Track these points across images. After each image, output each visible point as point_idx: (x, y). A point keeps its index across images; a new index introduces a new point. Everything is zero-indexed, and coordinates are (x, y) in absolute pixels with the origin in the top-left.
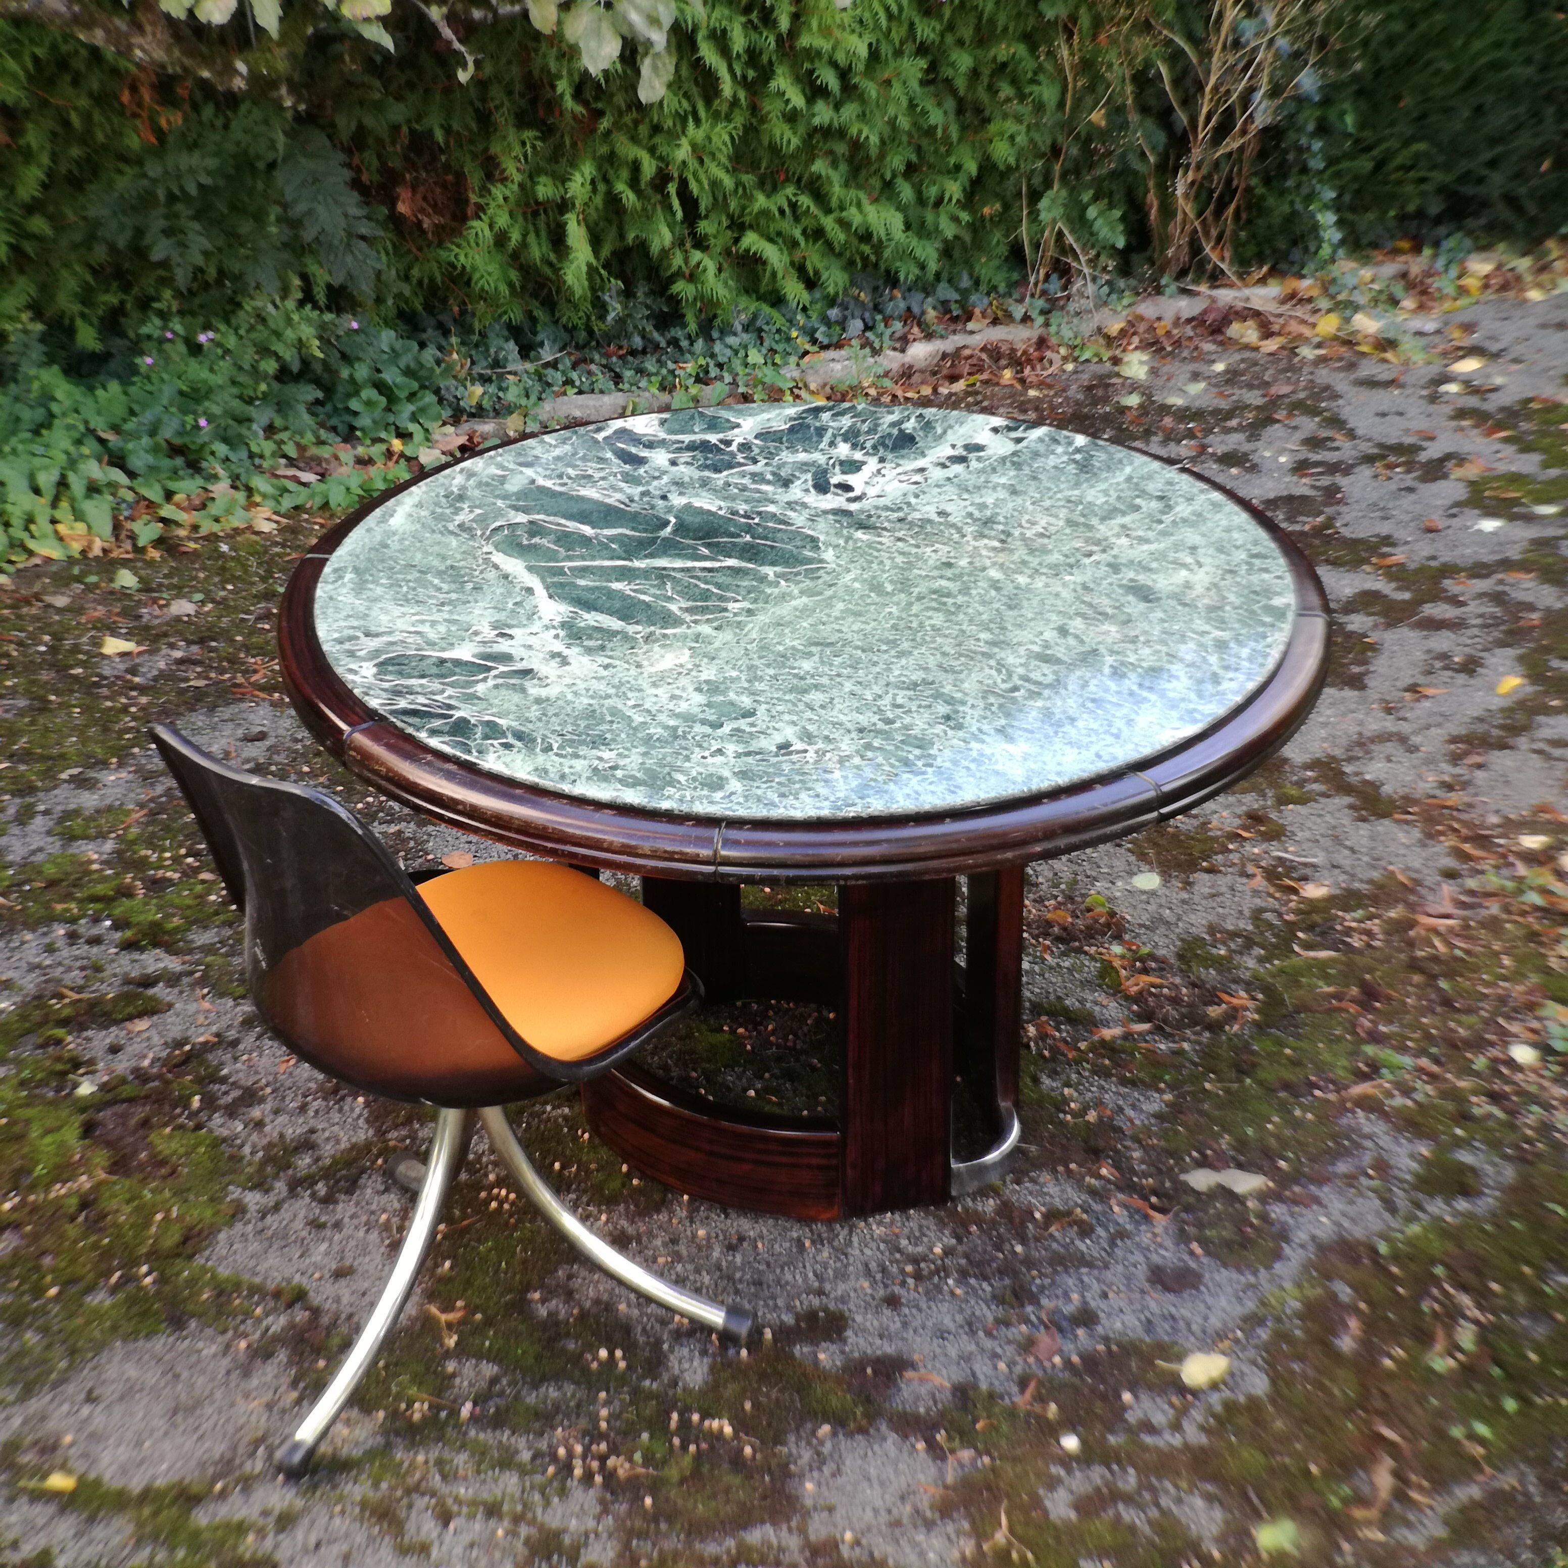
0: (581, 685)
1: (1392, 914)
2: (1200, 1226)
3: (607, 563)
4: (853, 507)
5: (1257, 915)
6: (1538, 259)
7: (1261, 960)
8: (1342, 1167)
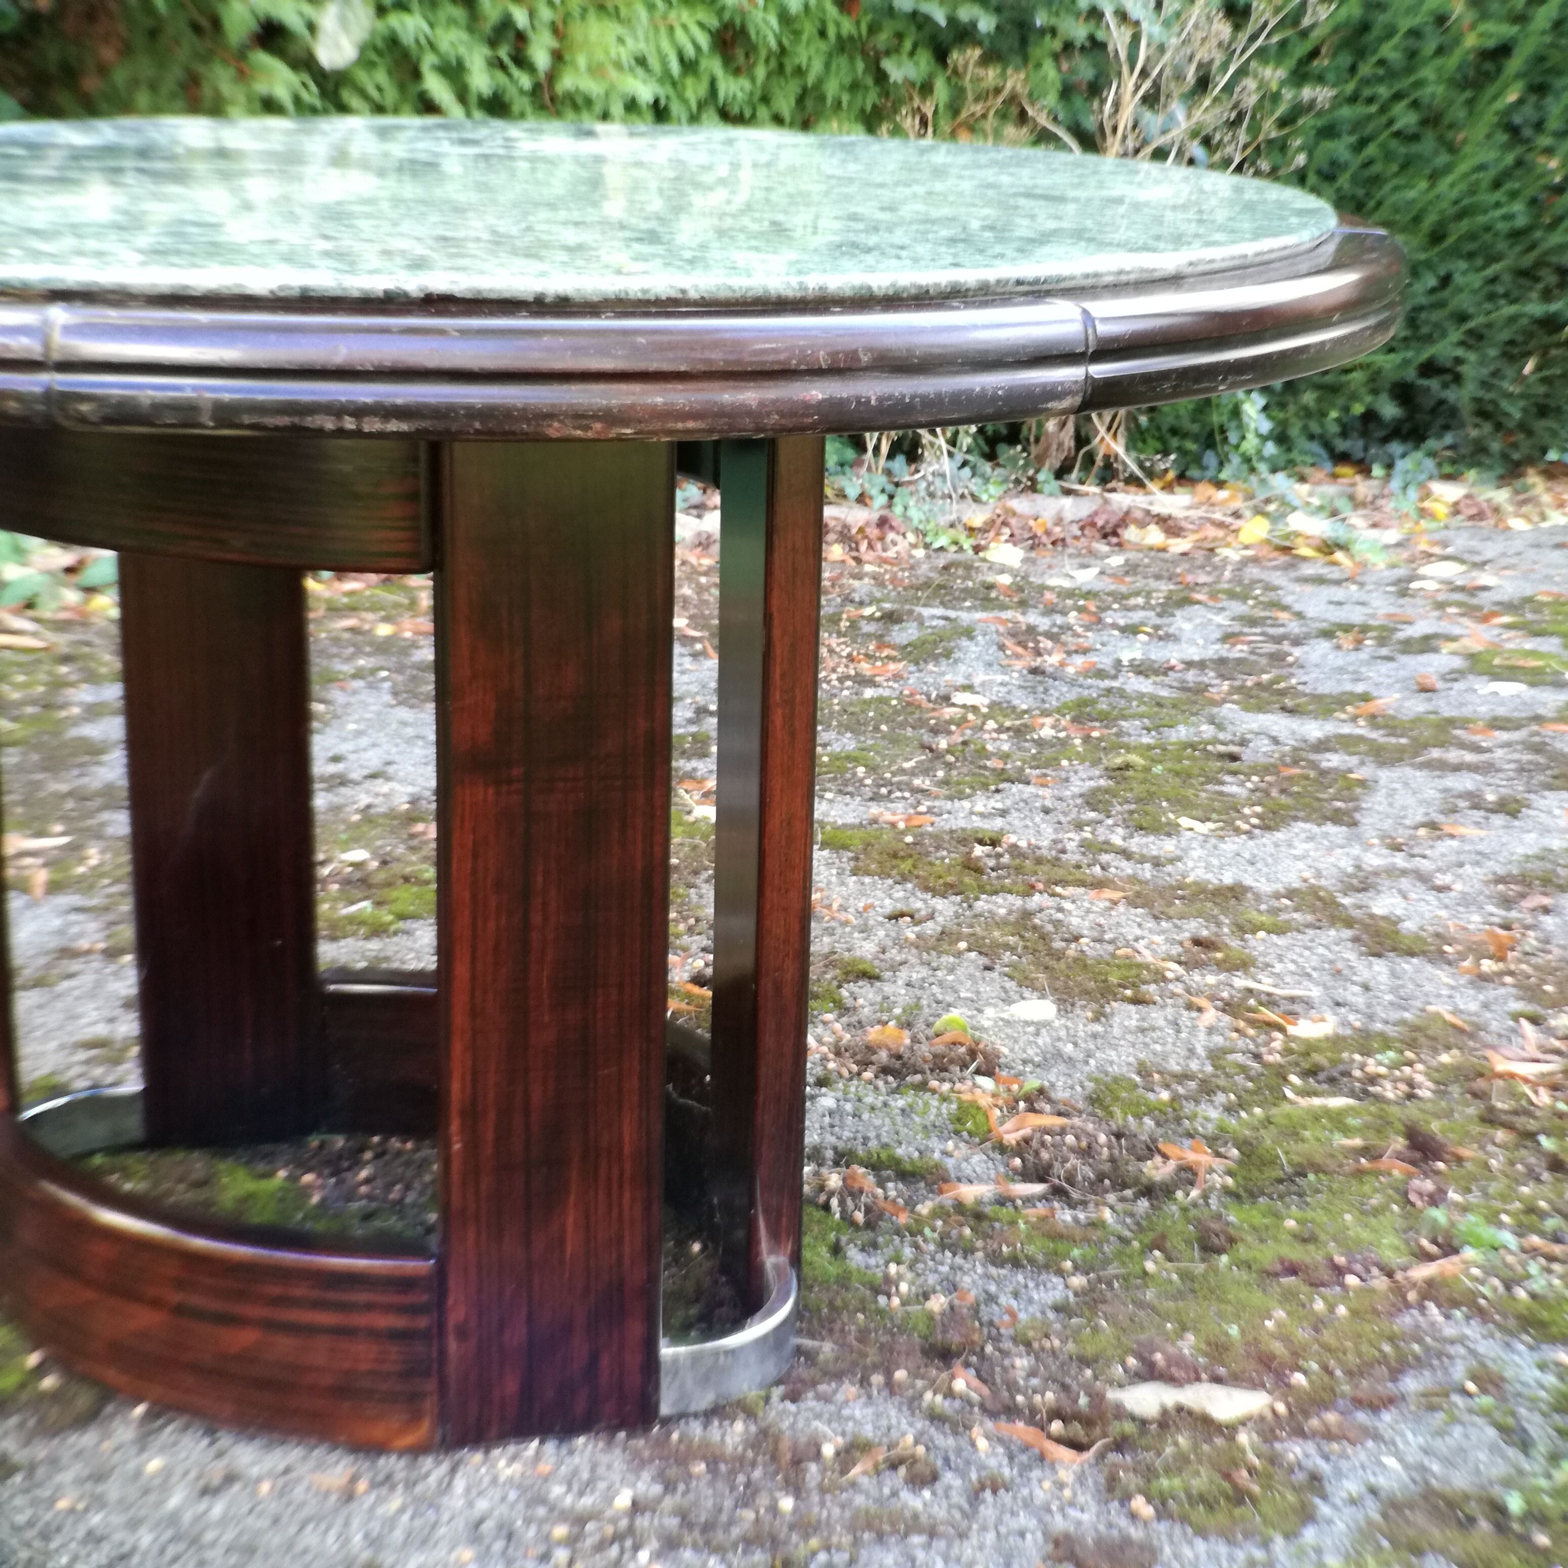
1: (1445, 1058)
2: (1149, 1474)
5: (1216, 1056)
6: (1517, 492)
7: (1229, 1109)
8: (1411, 1384)
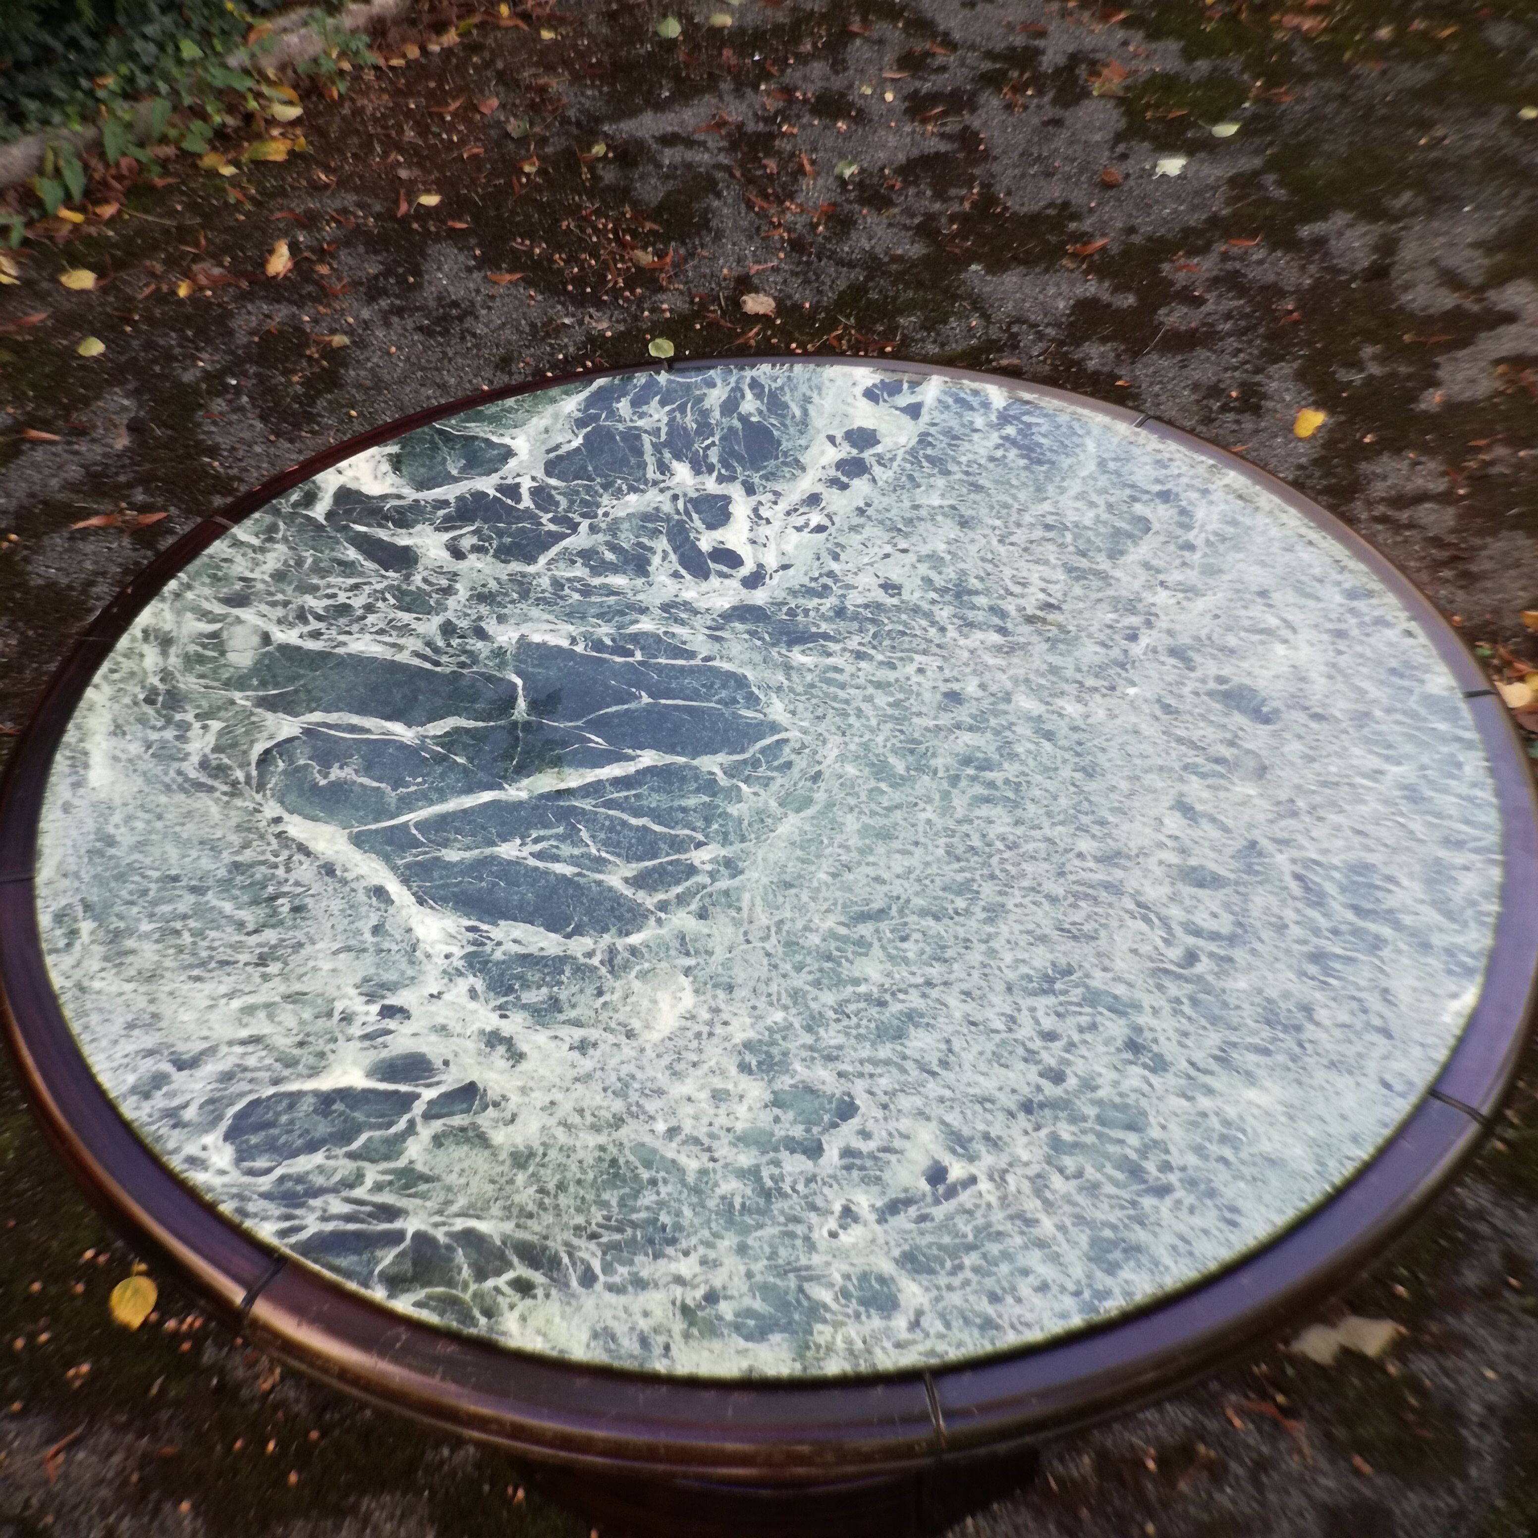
0: (566, 1106)
3: (469, 801)
4: (759, 597)
